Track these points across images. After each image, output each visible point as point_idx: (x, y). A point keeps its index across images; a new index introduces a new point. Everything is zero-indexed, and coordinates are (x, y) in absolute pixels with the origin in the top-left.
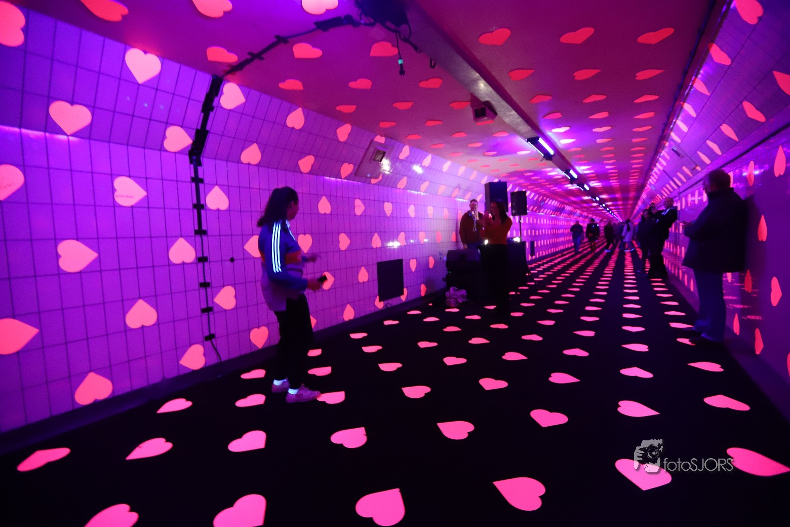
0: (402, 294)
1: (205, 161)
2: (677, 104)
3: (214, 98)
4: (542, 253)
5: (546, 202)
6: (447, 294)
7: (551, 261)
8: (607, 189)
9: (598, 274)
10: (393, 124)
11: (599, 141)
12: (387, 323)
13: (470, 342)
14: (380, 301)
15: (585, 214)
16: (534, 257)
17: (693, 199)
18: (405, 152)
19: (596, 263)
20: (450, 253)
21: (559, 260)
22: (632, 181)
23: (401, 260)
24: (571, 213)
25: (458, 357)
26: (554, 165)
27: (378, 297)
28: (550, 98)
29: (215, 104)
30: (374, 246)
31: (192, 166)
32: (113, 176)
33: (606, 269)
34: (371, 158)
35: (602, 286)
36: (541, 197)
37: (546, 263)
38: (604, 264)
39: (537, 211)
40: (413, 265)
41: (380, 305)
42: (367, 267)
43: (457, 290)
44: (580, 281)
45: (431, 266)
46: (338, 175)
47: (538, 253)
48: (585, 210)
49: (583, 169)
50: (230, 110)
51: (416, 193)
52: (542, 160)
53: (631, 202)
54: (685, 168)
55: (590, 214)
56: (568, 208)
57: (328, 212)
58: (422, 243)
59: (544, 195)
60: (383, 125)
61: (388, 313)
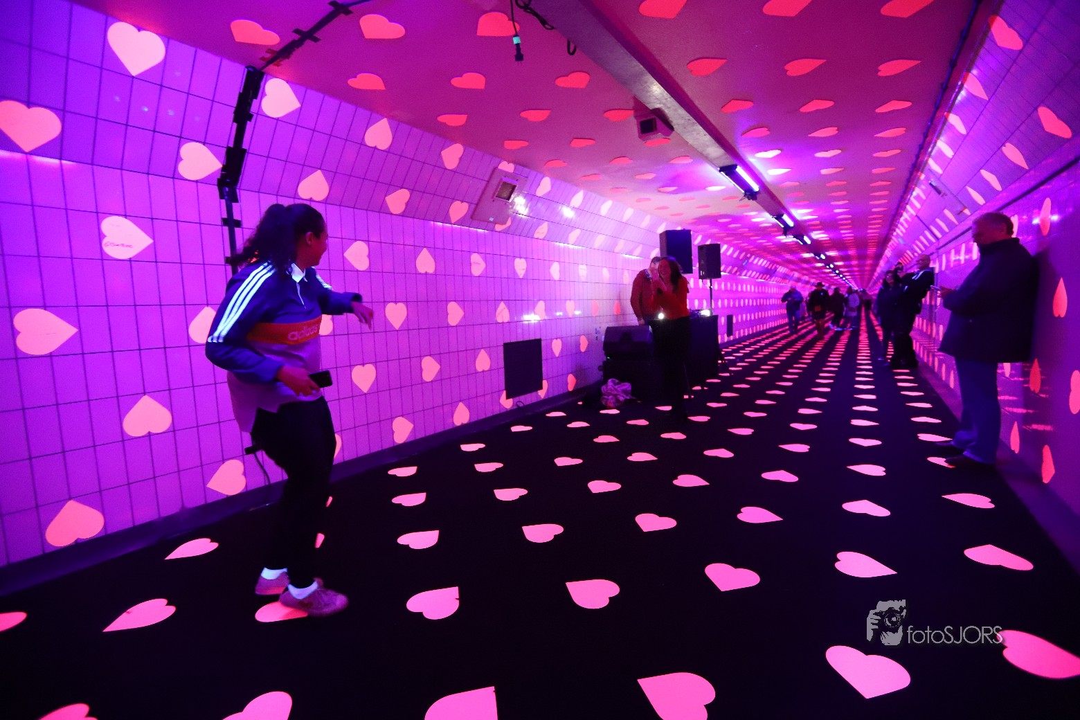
0: (541, 388)
1: (243, 195)
2: (938, 114)
3: (252, 101)
4: (744, 332)
5: (750, 261)
6: (603, 388)
7: (754, 343)
8: (834, 244)
9: (820, 361)
10: (526, 144)
11: (824, 172)
12: (515, 429)
13: (630, 458)
14: (508, 397)
15: (806, 278)
16: (732, 338)
17: (958, 258)
18: (545, 186)
19: (819, 346)
20: (609, 330)
21: (767, 341)
22: (873, 231)
23: (539, 341)
24: (785, 277)
25: (609, 481)
26: (759, 207)
27: (505, 392)
28: (750, 104)
29: (253, 109)
30: (500, 320)
31: (223, 201)
32: (99, 215)
33: (831, 356)
34: (494, 194)
35: (825, 381)
36: (744, 254)
37: (748, 346)
38: (830, 347)
39: (738, 273)
40: (557, 347)
41: (507, 404)
42: (489, 349)
43: (618, 384)
44: (794, 372)
45: (583, 349)
46: (446, 219)
47: (737, 332)
48: (805, 272)
49: (801, 214)
50: (278, 119)
51: (562, 245)
52: (741, 200)
53: (869, 262)
54: (947, 212)
55: (814, 278)
56: (781, 270)
57: (431, 270)
58: (570, 316)
59: (747, 251)
60: (509, 145)
61: (517, 415)
